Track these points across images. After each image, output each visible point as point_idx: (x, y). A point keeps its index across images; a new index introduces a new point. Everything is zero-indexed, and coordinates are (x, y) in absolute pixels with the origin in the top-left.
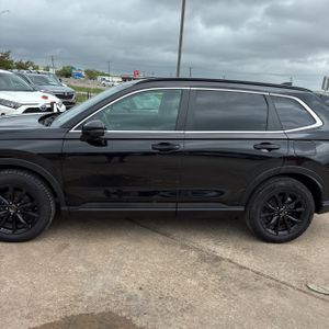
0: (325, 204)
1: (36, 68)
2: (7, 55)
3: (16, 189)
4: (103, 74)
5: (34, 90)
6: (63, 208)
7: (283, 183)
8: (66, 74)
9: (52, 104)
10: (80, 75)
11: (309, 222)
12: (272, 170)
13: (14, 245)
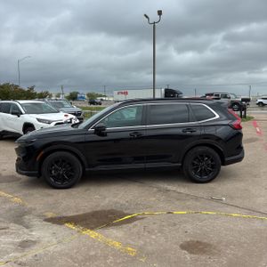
0: (227, 159)
1: (51, 96)
2: (32, 88)
3: (63, 161)
4: (101, 96)
5: (58, 112)
6: (87, 169)
7: (200, 149)
8: (73, 97)
9: (71, 119)
10: (83, 98)
11: (219, 170)
12: (194, 143)
13: (63, 191)
